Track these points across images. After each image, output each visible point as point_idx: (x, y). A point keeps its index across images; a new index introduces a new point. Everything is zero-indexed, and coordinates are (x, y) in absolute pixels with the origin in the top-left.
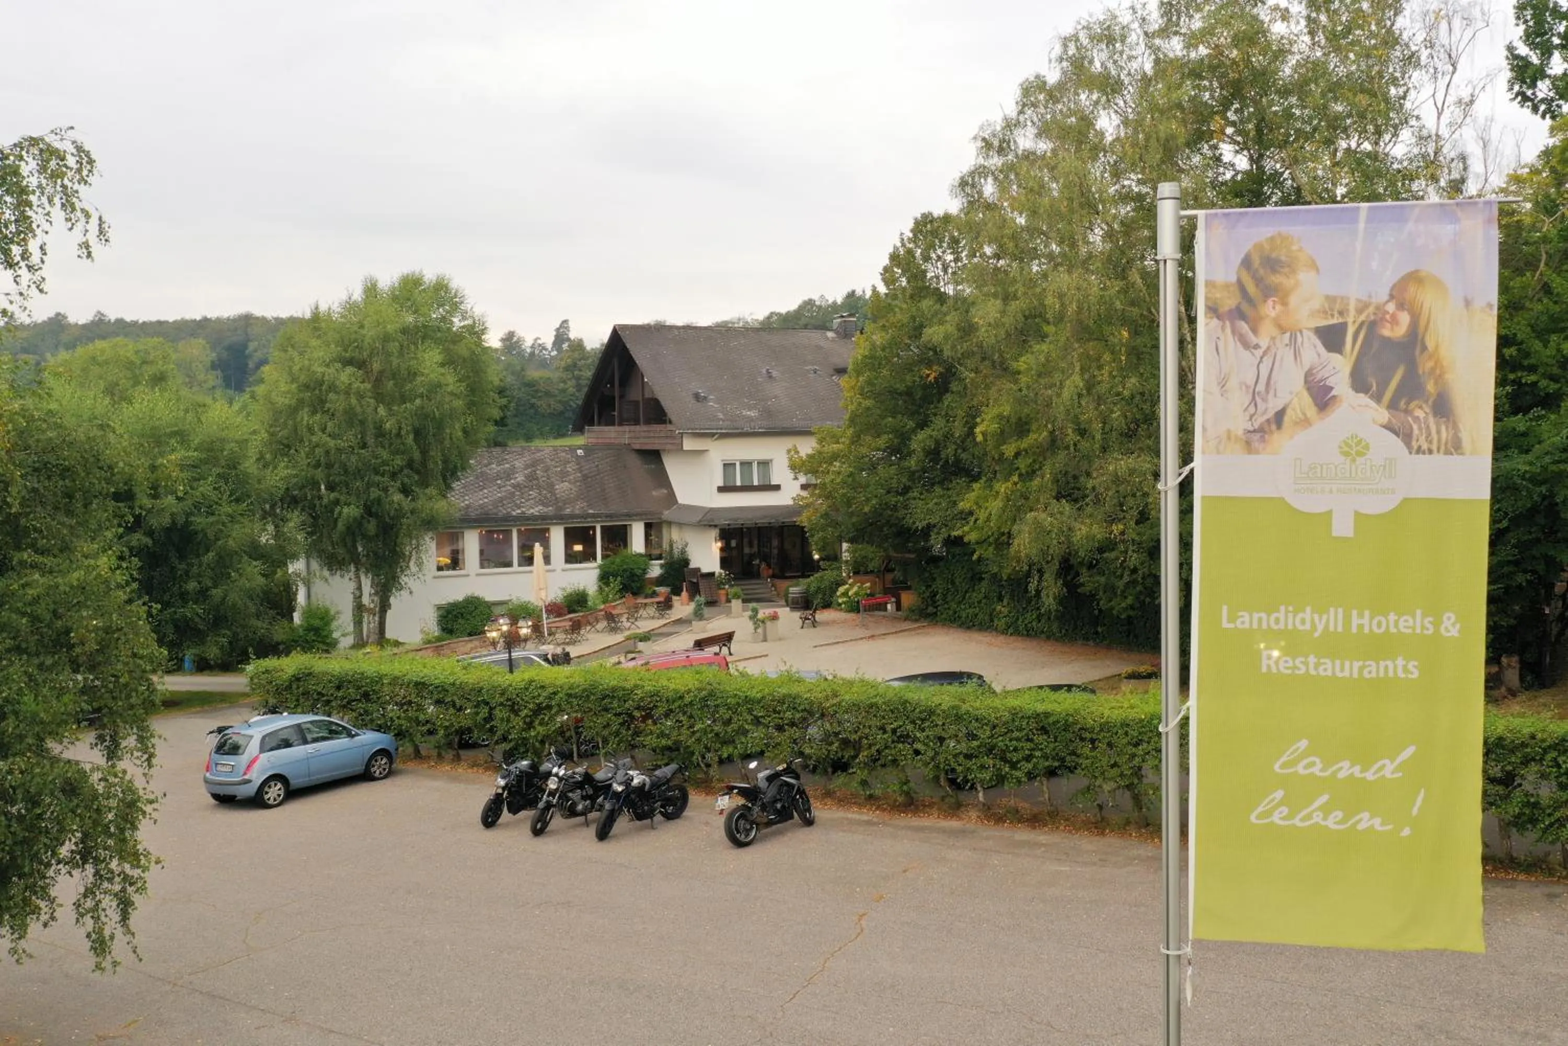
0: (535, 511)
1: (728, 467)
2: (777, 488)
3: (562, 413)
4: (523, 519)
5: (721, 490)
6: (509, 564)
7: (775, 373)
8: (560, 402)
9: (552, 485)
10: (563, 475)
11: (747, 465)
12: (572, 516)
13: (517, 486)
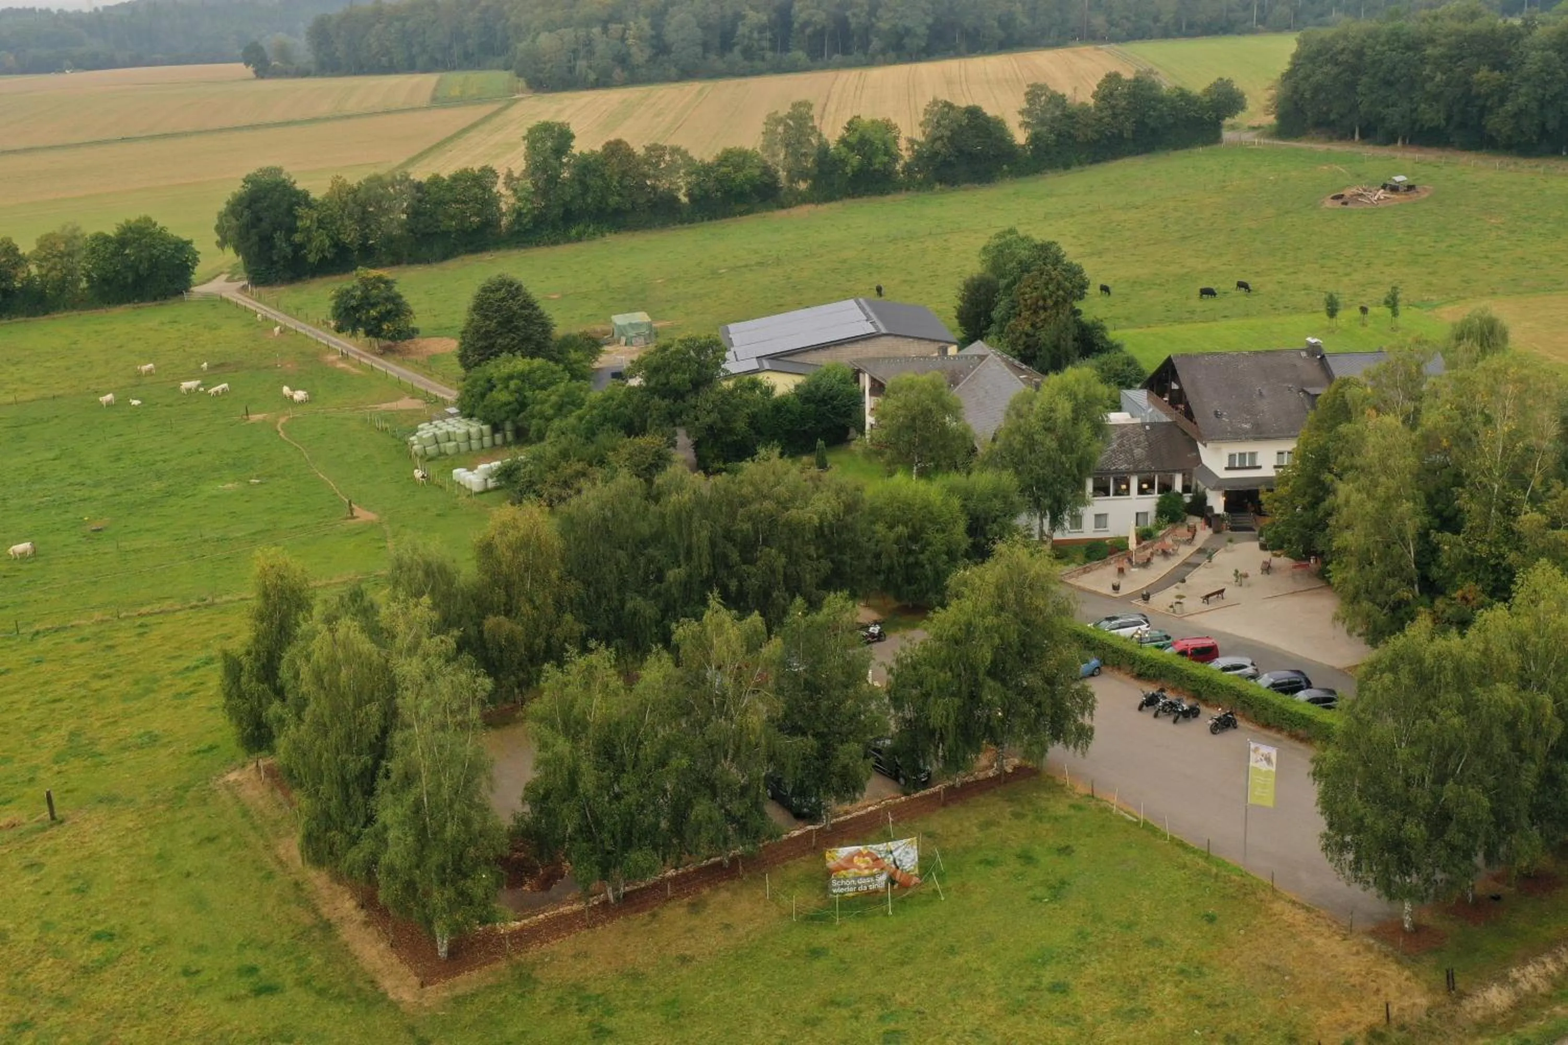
0: (1123, 467)
1: (1232, 456)
2: (1260, 467)
3: (1099, 141)
4: (1117, 472)
5: (1227, 469)
6: (1108, 494)
7: (1264, 392)
8: (1097, 132)
9: (1132, 450)
10: (1137, 443)
11: (1242, 455)
12: (1143, 472)
13: (1113, 451)
